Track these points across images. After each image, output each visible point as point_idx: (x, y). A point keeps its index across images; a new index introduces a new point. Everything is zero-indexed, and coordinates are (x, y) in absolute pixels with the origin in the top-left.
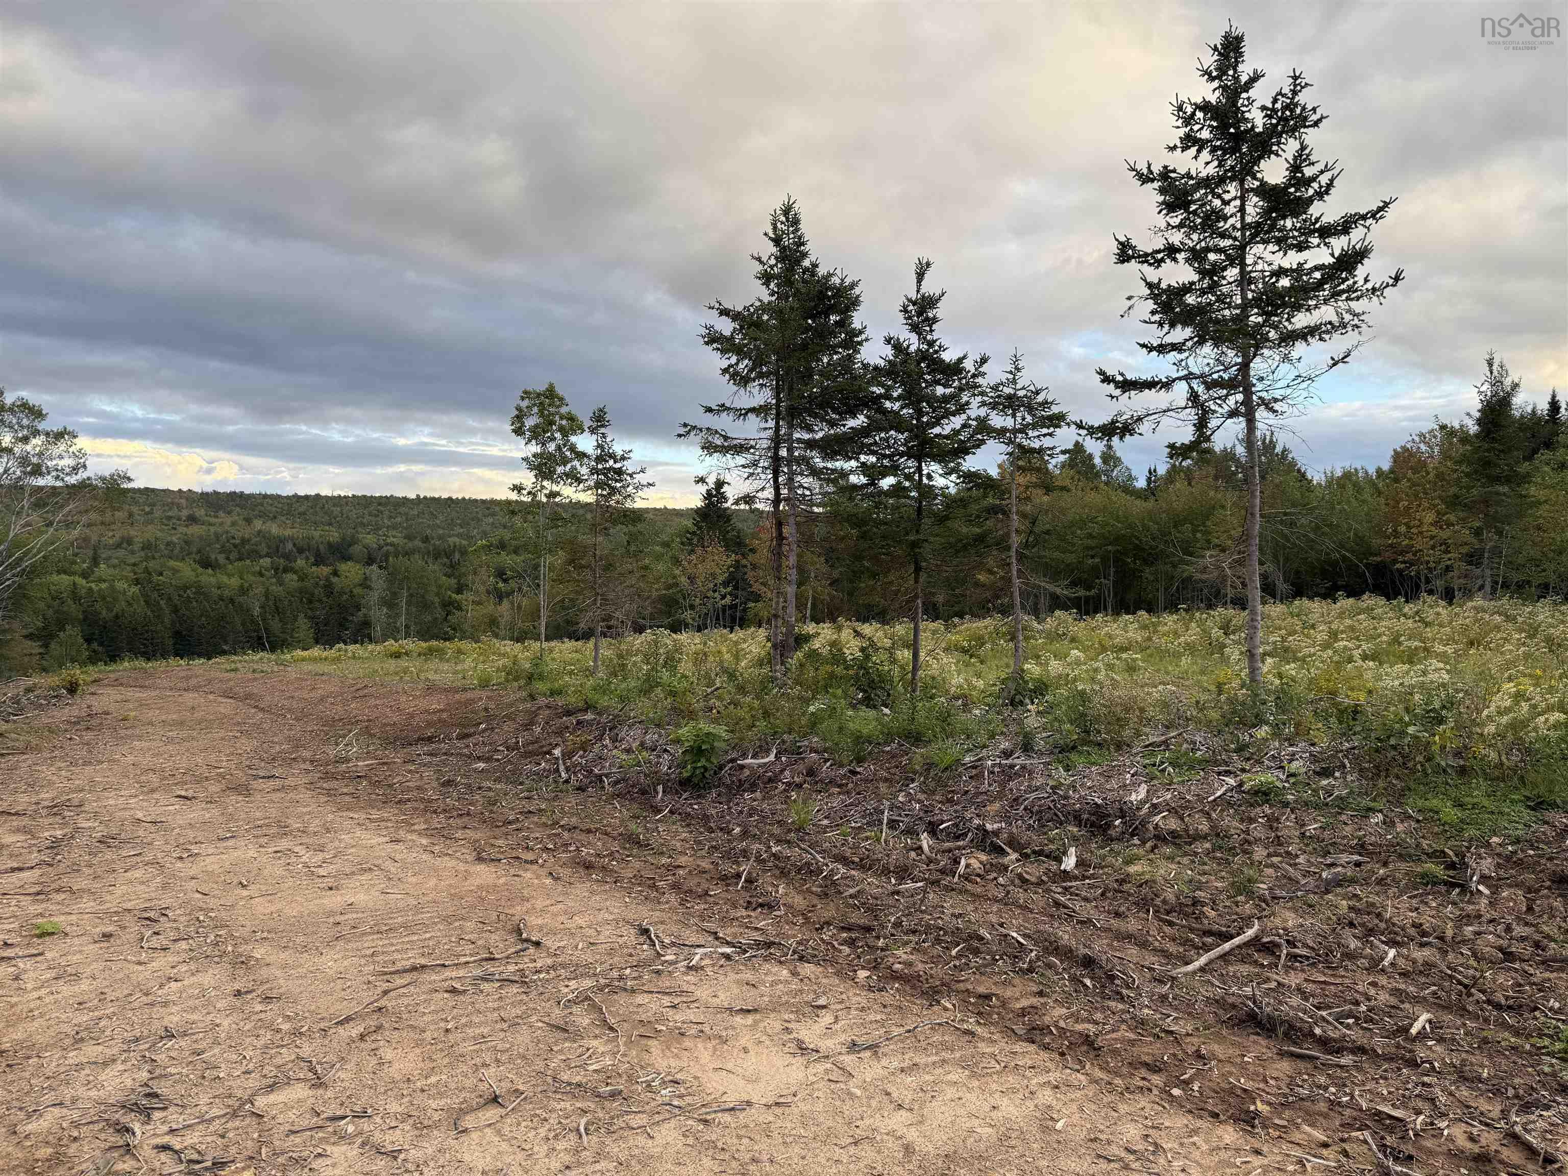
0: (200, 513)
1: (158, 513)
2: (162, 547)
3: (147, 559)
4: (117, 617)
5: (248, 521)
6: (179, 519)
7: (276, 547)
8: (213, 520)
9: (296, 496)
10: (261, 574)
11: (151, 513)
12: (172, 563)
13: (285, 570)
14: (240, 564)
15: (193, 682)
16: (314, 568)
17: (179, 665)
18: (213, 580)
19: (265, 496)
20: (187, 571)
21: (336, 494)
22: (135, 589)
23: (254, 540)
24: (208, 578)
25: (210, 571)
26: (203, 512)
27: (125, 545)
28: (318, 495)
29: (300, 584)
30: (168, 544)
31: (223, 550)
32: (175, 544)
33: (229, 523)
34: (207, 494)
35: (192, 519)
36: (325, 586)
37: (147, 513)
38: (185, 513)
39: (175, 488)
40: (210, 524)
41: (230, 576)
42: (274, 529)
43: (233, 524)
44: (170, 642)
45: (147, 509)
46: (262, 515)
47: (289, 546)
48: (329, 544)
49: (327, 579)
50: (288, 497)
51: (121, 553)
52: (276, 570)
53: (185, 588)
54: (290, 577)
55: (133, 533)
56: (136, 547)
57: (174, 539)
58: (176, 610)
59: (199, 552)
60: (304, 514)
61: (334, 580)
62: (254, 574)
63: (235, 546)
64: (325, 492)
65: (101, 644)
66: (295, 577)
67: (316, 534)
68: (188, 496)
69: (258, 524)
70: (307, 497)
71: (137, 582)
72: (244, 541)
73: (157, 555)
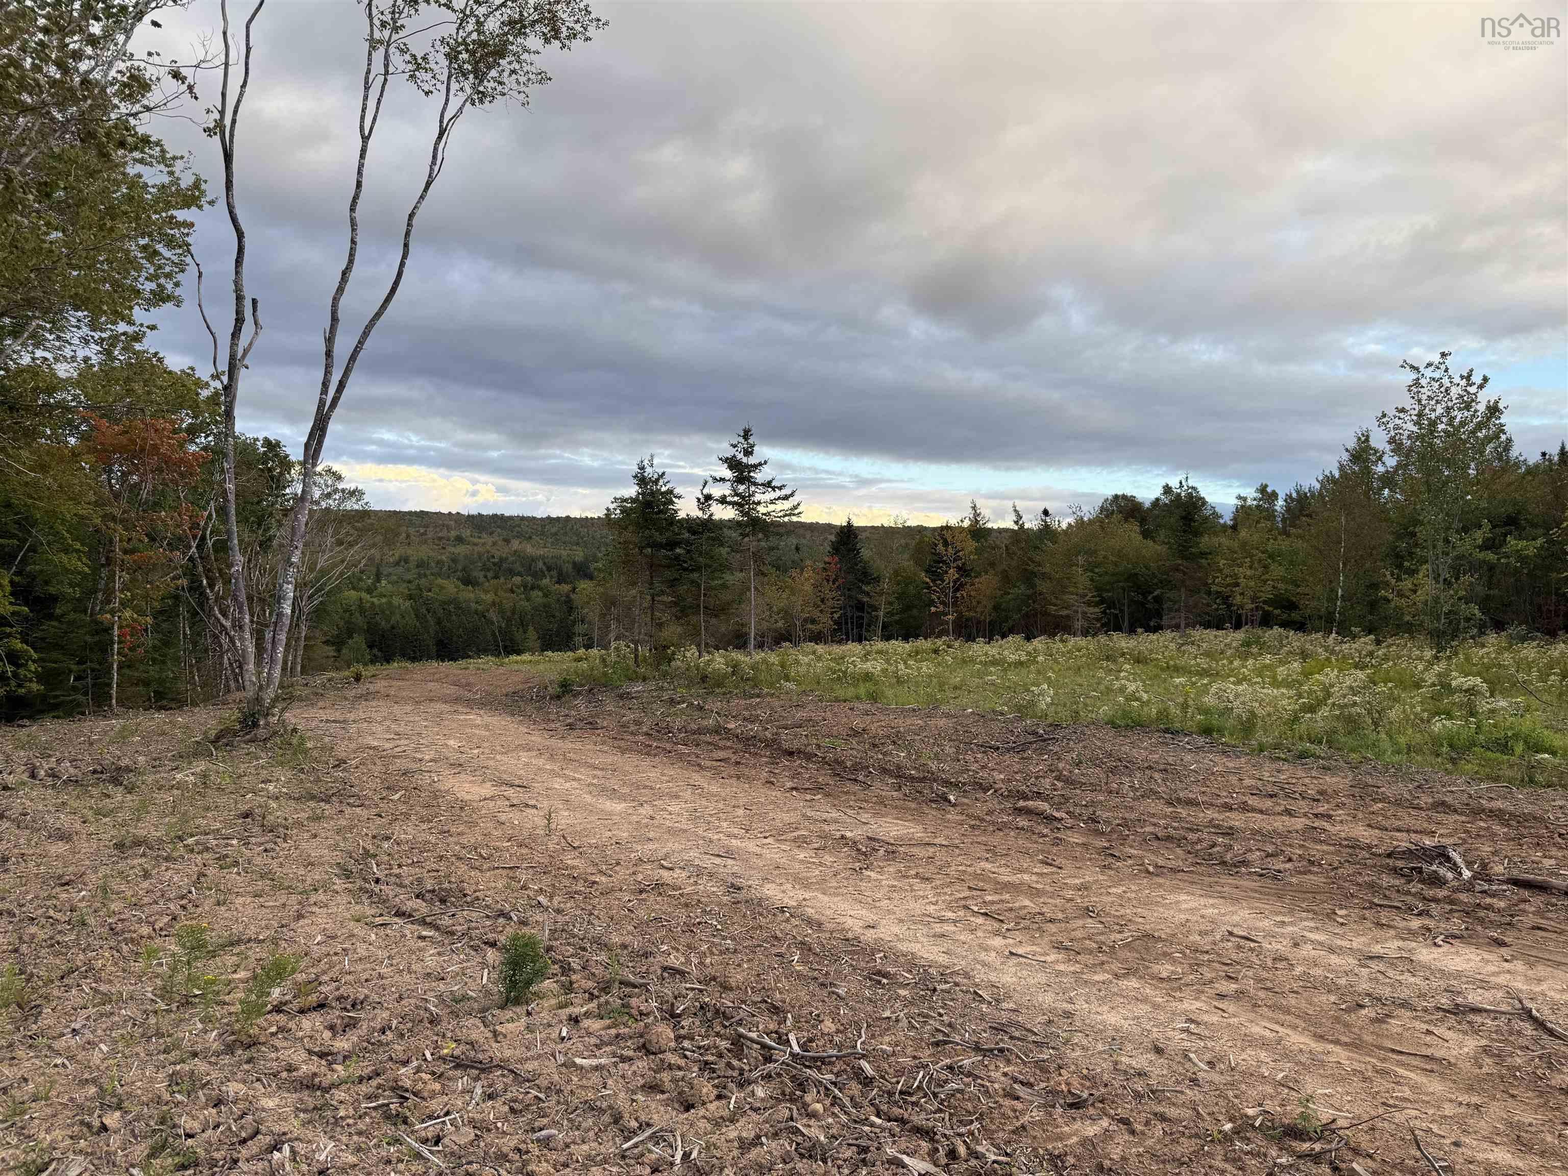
0: (466, 533)
1: (430, 535)
2: (433, 565)
3: (420, 576)
4: (393, 628)
5: (507, 541)
6: (448, 540)
7: (529, 566)
8: (476, 540)
9: (549, 518)
10: (512, 591)
11: (425, 534)
12: (440, 581)
13: (533, 588)
14: (496, 581)
15: (437, 676)
16: (557, 586)
17: (434, 666)
18: (472, 595)
19: (522, 518)
20: (450, 587)
21: (583, 516)
22: (408, 603)
23: (511, 559)
24: (468, 594)
25: (470, 587)
26: (468, 532)
27: (402, 563)
28: (568, 517)
29: (545, 600)
30: (438, 562)
31: (485, 569)
32: (443, 562)
33: (490, 543)
34: (473, 516)
35: (459, 540)
36: (566, 602)
37: (422, 534)
38: (453, 533)
39: (445, 511)
40: (476, 544)
41: (486, 592)
42: (529, 549)
43: (494, 544)
44: (434, 649)
45: (422, 531)
46: (519, 536)
47: (540, 564)
48: (574, 563)
49: (568, 596)
50: (542, 519)
51: (400, 570)
52: (525, 587)
53: (449, 603)
54: (536, 594)
55: (410, 552)
56: (412, 565)
57: (444, 557)
58: (439, 622)
59: (464, 569)
60: (556, 534)
61: (573, 596)
62: (506, 591)
63: (494, 564)
64: (576, 513)
65: (380, 650)
66: (540, 594)
67: (564, 553)
68: (457, 519)
69: (515, 544)
70: (558, 519)
71: (410, 597)
72: (502, 560)
73: (428, 572)
